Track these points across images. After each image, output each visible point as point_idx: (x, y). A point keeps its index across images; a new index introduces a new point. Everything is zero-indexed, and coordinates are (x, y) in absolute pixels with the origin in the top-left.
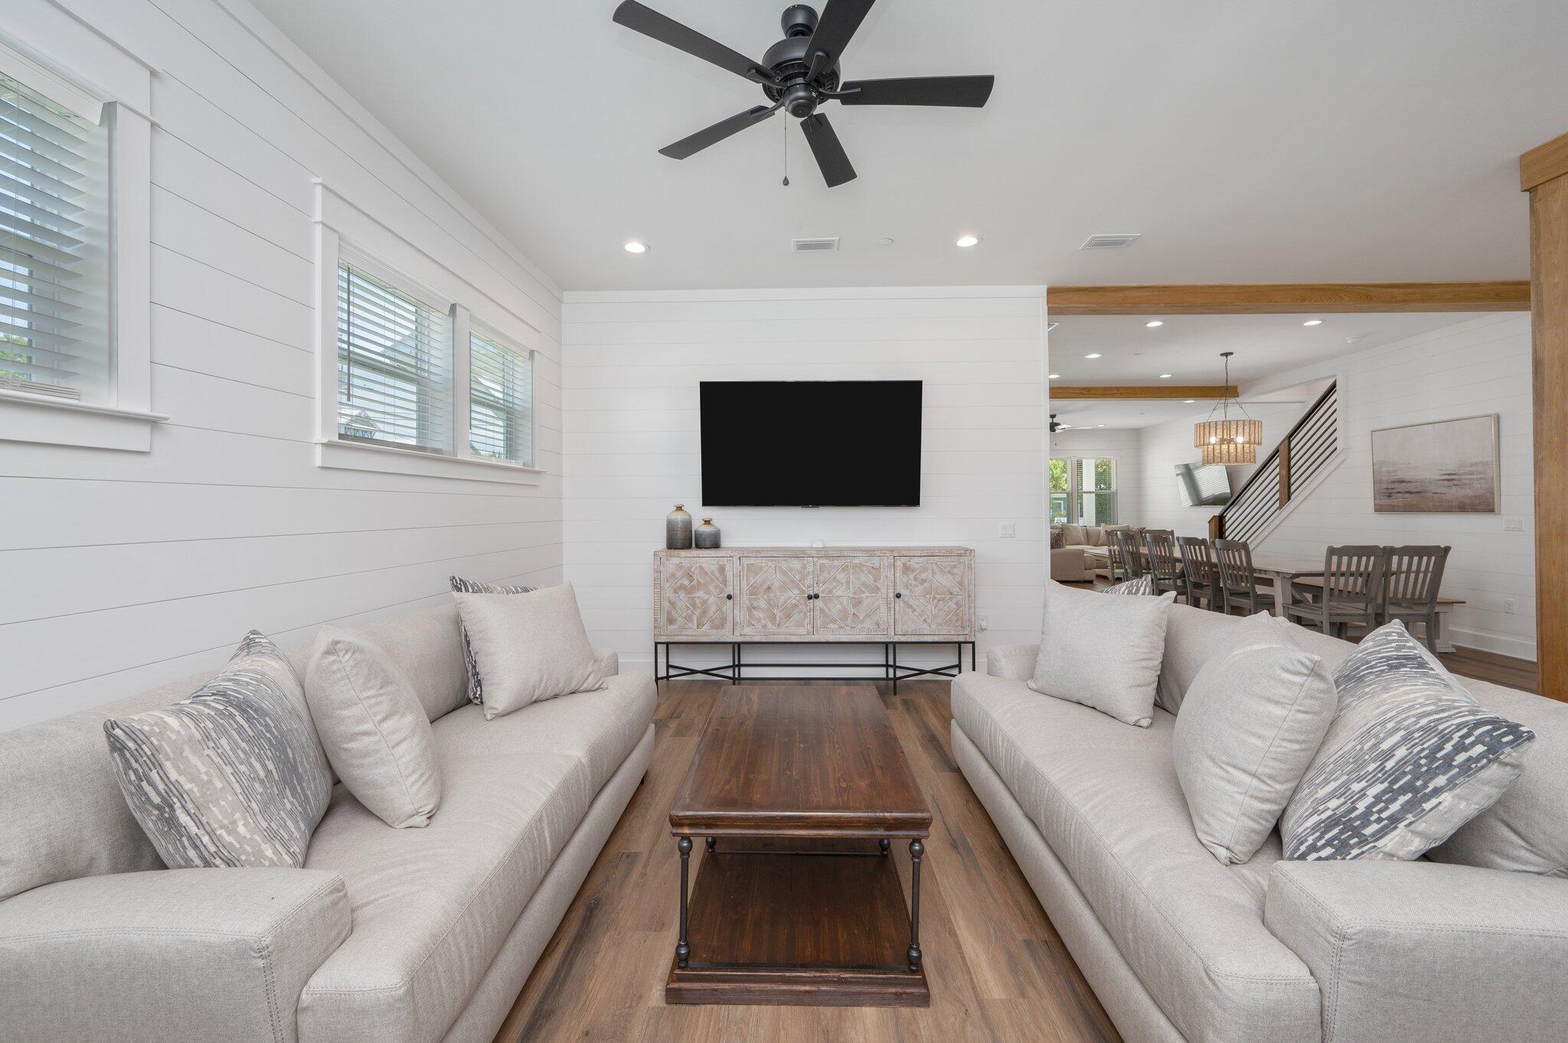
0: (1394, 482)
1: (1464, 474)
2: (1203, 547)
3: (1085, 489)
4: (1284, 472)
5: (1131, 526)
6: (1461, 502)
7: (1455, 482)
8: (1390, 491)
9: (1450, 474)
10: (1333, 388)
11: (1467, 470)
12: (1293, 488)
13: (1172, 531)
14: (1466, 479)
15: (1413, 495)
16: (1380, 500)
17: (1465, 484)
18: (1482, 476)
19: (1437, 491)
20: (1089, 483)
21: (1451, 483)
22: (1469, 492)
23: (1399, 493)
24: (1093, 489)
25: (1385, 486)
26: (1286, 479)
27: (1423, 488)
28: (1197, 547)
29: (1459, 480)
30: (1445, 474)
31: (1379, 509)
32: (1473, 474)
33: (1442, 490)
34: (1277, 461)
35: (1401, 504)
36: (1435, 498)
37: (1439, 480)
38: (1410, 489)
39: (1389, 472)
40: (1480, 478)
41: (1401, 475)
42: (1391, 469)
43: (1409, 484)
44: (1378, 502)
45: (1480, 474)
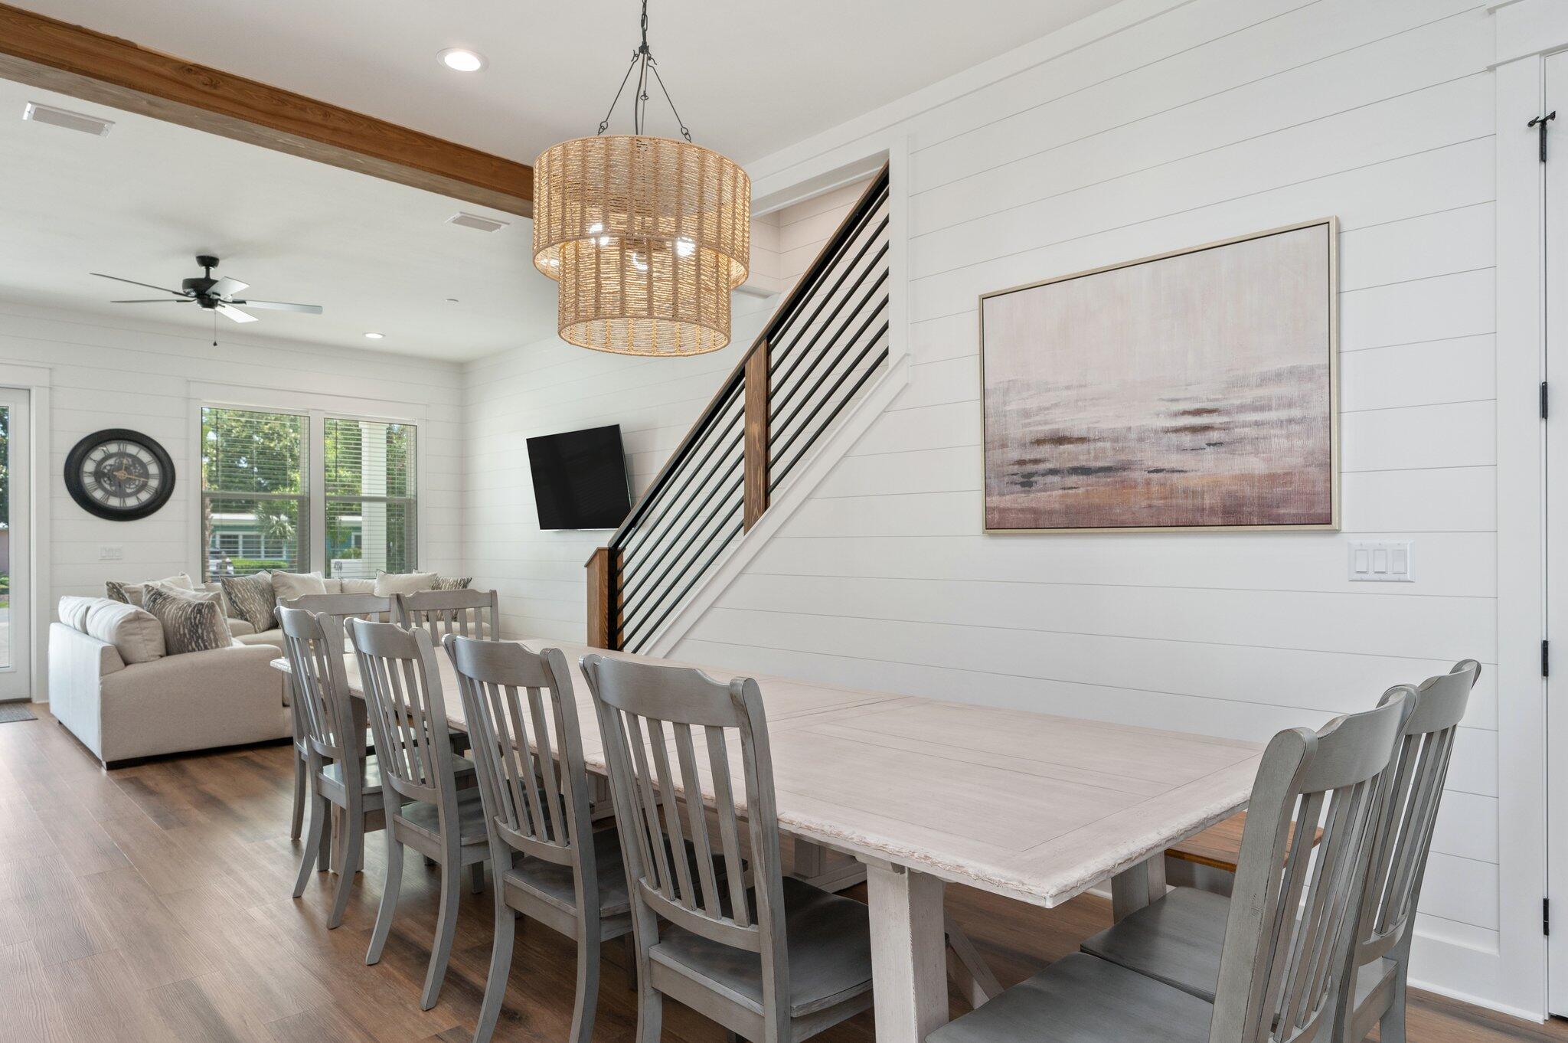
0: (1039, 442)
1: (1242, 409)
2: (545, 693)
3: (365, 491)
4: (756, 429)
5: (441, 576)
6: (1230, 494)
7: (1215, 436)
8: (1030, 468)
9: (1198, 412)
10: (880, 188)
11: (1249, 396)
12: (775, 472)
13: (493, 594)
14: (1244, 425)
15: (1092, 479)
16: (1002, 494)
17: (1241, 440)
18: (1296, 413)
19: (1159, 465)
20: (373, 481)
21: (1202, 439)
22: (1255, 465)
23: (1053, 472)
24: (381, 491)
25: (1015, 454)
26: (759, 448)
27: (1122, 457)
28: (522, 693)
29: (1225, 428)
30: (1185, 413)
31: (996, 523)
32: (1270, 408)
33: (1173, 460)
34: (741, 401)
35: (1057, 506)
36: (1155, 488)
37: (1167, 431)
38: (1083, 461)
39: (1026, 414)
40: (1290, 421)
41: (1065, 421)
42: (1032, 404)
43: (1084, 447)
44: (995, 501)
45: (1290, 405)
